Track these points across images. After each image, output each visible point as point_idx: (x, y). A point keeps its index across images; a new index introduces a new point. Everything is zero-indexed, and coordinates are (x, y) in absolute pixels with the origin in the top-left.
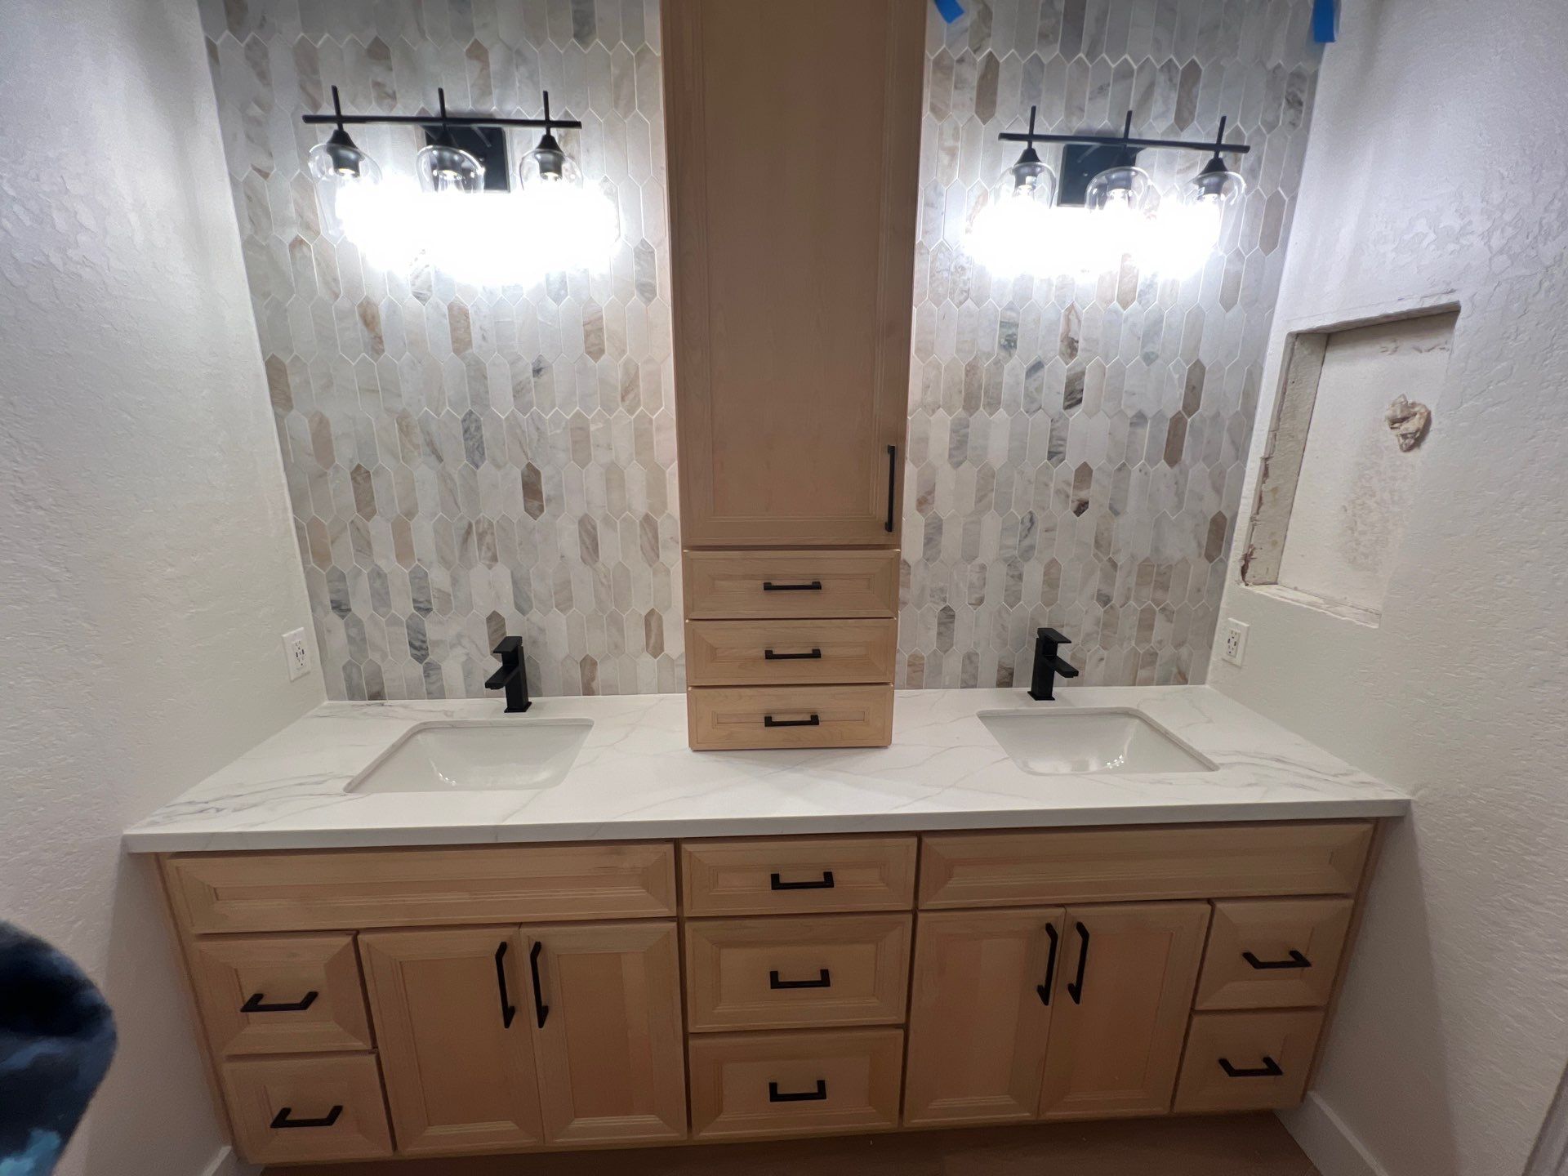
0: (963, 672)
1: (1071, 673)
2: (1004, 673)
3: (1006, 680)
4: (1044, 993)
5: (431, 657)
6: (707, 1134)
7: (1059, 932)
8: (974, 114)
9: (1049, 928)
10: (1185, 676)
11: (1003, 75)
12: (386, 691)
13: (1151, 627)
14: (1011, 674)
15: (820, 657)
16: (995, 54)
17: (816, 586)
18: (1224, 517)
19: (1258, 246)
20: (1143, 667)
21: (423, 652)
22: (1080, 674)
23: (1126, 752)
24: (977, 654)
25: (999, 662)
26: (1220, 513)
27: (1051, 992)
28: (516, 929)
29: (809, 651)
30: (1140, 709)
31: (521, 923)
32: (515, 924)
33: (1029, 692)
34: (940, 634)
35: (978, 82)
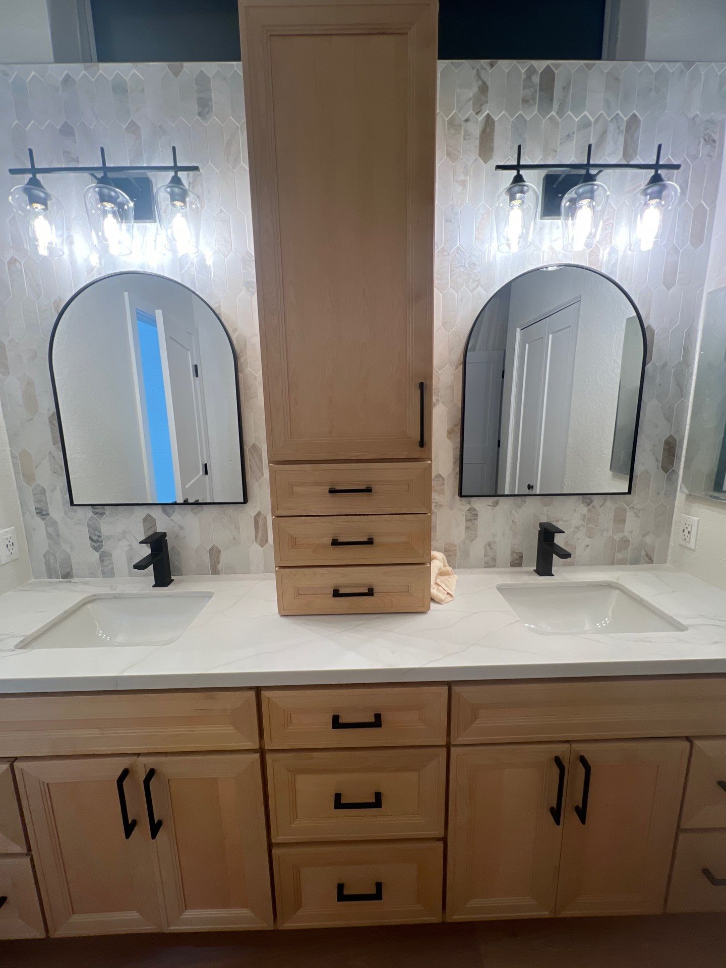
0: (486, 555)
1: (565, 555)
2: (515, 556)
3: (517, 562)
4: (556, 814)
5: (105, 548)
6: (289, 924)
7: (566, 764)
8: (478, 157)
9: (558, 761)
10: (651, 557)
11: (498, 129)
12: (74, 572)
13: (623, 521)
14: (521, 557)
15: (373, 544)
16: (491, 114)
17: (368, 490)
18: (675, 440)
19: (689, 243)
20: (619, 551)
21: (99, 544)
22: (572, 556)
23: (610, 615)
24: (495, 542)
25: (512, 548)
26: (671, 436)
27: (562, 812)
28: (135, 758)
29: (365, 539)
30: (620, 582)
31: (140, 753)
32: (134, 754)
33: (534, 570)
34: (467, 528)
35: (480, 135)
